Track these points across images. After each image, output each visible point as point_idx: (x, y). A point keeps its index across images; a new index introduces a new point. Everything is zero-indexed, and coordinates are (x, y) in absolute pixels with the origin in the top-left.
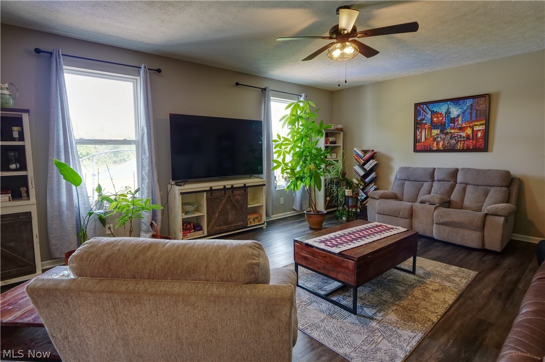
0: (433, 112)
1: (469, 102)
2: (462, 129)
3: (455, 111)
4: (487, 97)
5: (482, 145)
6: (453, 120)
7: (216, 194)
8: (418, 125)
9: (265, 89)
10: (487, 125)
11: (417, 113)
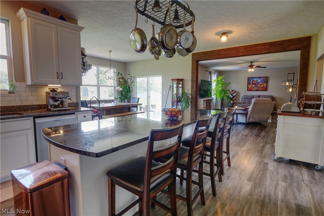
0: (253, 80)
1: (262, 78)
2: (261, 85)
3: (259, 81)
4: (267, 77)
5: (266, 89)
6: (258, 83)
8: (249, 83)
9: (210, 72)
10: (267, 84)
11: (248, 80)
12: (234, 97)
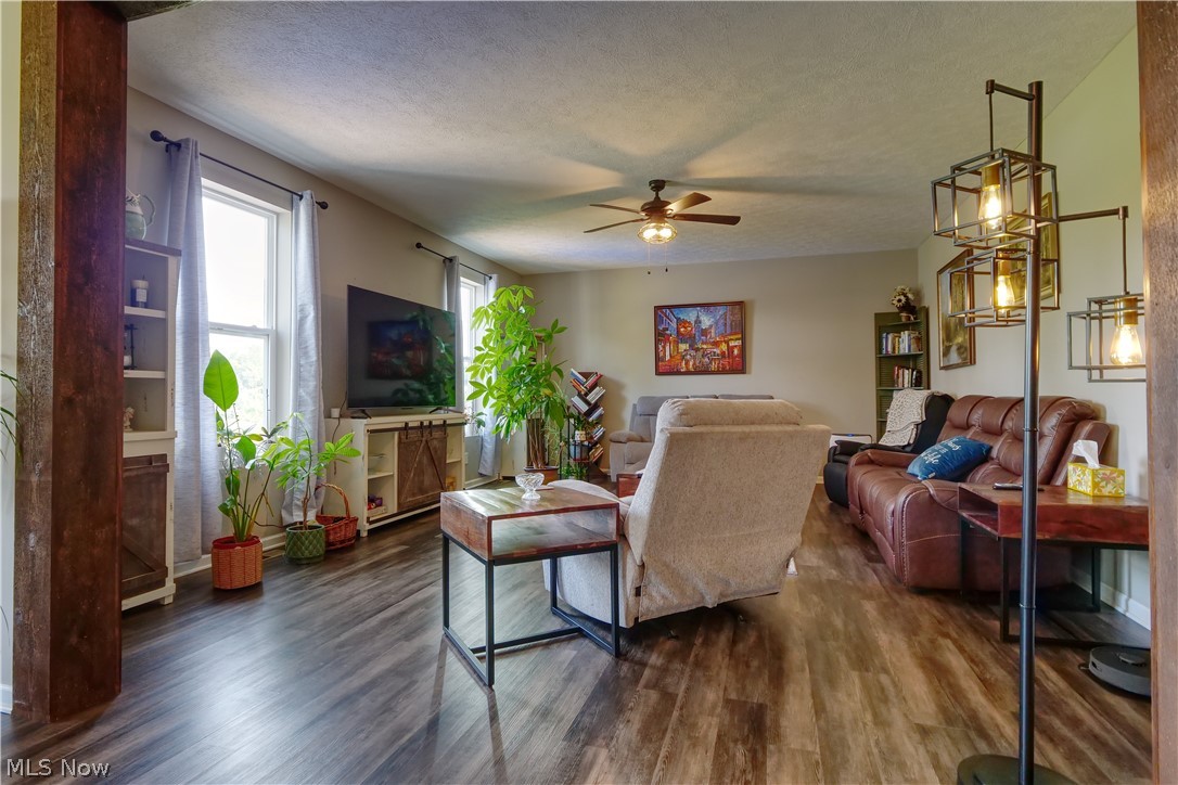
0: (678, 319)
1: (721, 311)
2: (716, 344)
3: (706, 321)
4: (740, 305)
5: (737, 365)
6: (704, 332)
7: (413, 435)
8: (660, 336)
9: (451, 260)
10: (743, 339)
11: (658, 320)
12: (593, 408)
